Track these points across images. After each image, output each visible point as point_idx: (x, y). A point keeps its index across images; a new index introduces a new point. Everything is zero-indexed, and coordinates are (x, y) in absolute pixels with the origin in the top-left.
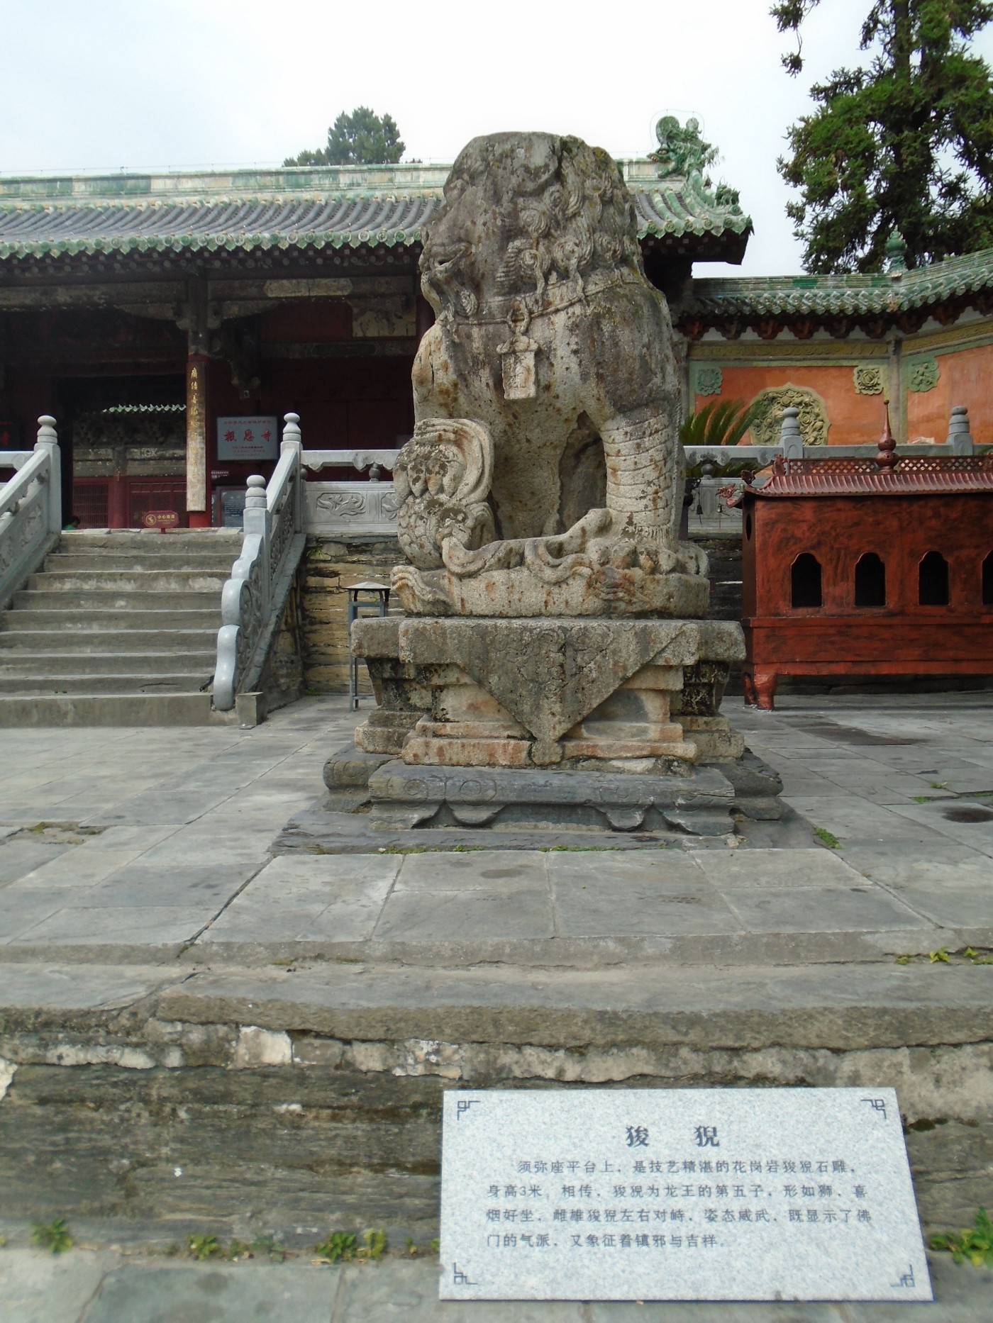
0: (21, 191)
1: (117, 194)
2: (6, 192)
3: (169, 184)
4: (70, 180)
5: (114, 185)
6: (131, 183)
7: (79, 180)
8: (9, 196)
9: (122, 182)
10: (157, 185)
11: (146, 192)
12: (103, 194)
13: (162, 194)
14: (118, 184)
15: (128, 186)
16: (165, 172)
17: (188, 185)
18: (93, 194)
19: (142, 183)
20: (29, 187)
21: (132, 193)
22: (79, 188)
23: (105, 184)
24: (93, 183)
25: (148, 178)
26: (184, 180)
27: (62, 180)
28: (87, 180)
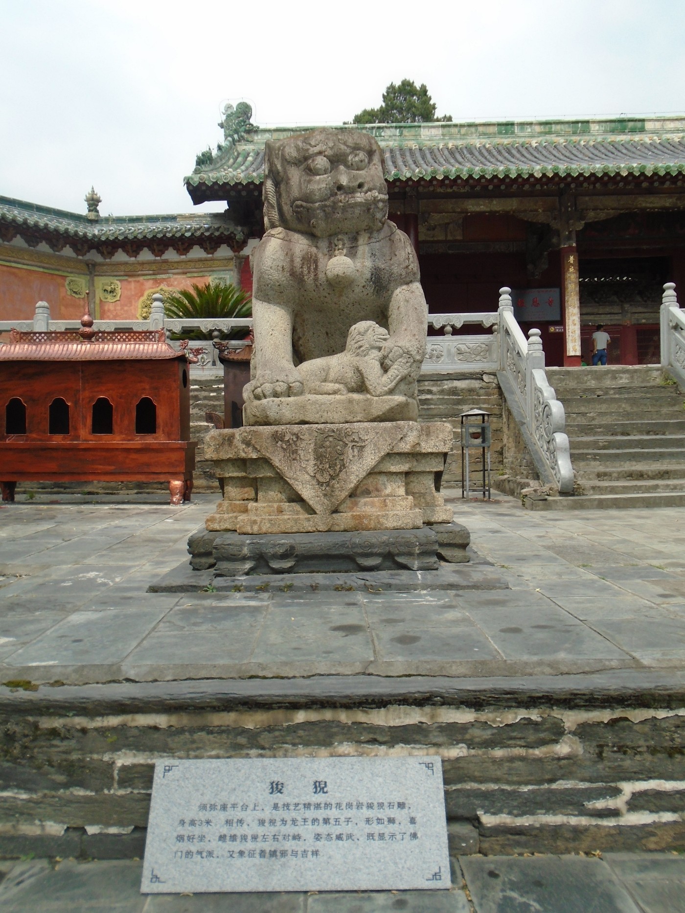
0: (553, 130)
1: (623, 131)
2: (543, 130)
3: (658, 125)
4: (588, 122)
5: (618, 125)
6: (631, 124)
7: (594, 122)
8: (546, 133)
9: (624, 124)
10: (649, 126)
11: (642, 130)
12: (613, 131)
13: (654, 132)
14: (621, 125)
15: (629, 127)
16: (653, 116)
17: (671, 125)
18: (605, 132)
19: (639, 124)
20: (559, 127)
21: (633, 131)
22: (594, 128)
23: (613, 125)
24: (604, 124)
25: (643, 120)
26: (668, 122)
27: (583, 122)
28: (600, 122)
